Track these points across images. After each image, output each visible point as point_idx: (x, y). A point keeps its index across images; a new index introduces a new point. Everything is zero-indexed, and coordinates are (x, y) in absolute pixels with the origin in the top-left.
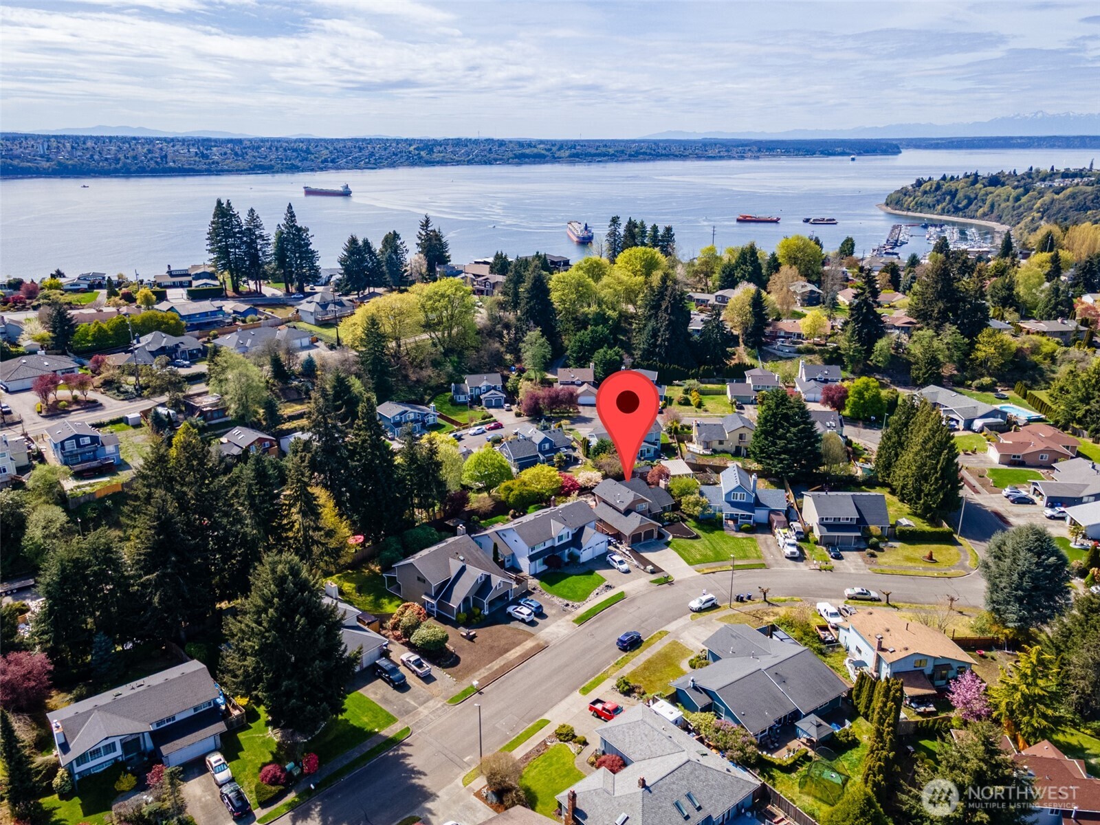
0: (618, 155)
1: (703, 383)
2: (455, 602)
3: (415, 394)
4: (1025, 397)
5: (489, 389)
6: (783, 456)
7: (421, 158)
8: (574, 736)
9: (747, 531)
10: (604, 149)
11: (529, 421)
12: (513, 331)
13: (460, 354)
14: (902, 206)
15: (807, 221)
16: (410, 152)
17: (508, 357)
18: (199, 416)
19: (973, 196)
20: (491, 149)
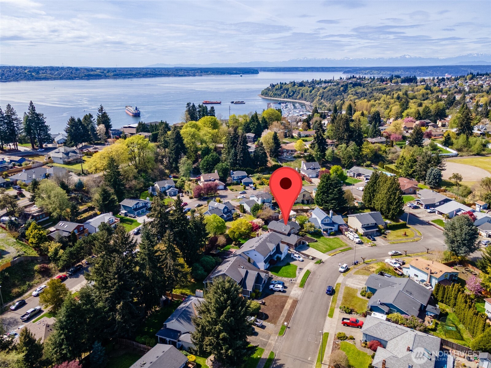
0: (137, 74)
1: (263, 174)
2: (250, 288)
3: (132, 194)
4: (383, 168)
5: (169, 187)
6: (333, 201)
7: (33, 76)
8: (347, 337)
9: (334, 235)
10: (130, 72)
11: (198, 200)
12: (168, 159)
13: (145, 172)
14: (268, 95)
15: (232, 102)
16: (26, 73)
17: (167, 171)
18: (32, 219)
19: (295, 91)
20: (72, 72)
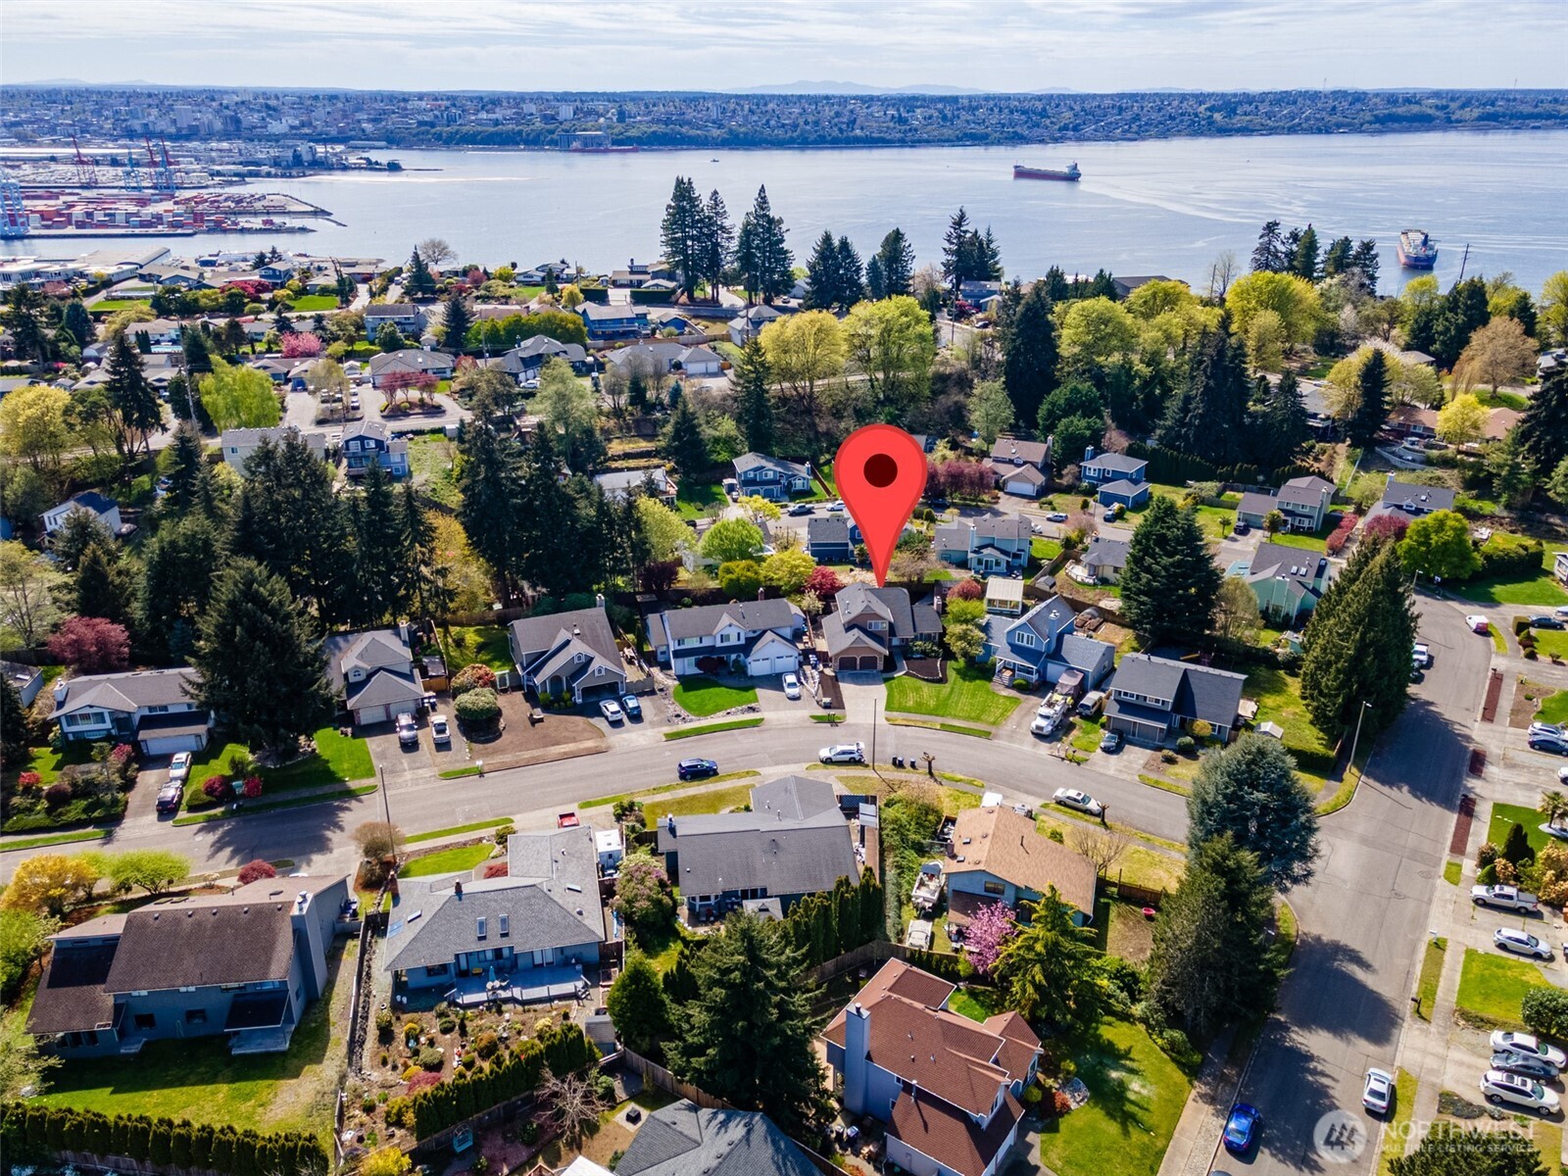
2: (543, 678)
7: (1212, 123)
9: (1021, 689)
16: (1196, 115)
20: (1334, 108)
